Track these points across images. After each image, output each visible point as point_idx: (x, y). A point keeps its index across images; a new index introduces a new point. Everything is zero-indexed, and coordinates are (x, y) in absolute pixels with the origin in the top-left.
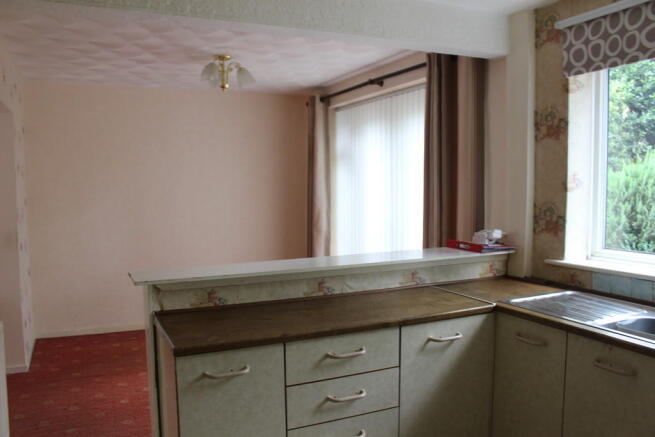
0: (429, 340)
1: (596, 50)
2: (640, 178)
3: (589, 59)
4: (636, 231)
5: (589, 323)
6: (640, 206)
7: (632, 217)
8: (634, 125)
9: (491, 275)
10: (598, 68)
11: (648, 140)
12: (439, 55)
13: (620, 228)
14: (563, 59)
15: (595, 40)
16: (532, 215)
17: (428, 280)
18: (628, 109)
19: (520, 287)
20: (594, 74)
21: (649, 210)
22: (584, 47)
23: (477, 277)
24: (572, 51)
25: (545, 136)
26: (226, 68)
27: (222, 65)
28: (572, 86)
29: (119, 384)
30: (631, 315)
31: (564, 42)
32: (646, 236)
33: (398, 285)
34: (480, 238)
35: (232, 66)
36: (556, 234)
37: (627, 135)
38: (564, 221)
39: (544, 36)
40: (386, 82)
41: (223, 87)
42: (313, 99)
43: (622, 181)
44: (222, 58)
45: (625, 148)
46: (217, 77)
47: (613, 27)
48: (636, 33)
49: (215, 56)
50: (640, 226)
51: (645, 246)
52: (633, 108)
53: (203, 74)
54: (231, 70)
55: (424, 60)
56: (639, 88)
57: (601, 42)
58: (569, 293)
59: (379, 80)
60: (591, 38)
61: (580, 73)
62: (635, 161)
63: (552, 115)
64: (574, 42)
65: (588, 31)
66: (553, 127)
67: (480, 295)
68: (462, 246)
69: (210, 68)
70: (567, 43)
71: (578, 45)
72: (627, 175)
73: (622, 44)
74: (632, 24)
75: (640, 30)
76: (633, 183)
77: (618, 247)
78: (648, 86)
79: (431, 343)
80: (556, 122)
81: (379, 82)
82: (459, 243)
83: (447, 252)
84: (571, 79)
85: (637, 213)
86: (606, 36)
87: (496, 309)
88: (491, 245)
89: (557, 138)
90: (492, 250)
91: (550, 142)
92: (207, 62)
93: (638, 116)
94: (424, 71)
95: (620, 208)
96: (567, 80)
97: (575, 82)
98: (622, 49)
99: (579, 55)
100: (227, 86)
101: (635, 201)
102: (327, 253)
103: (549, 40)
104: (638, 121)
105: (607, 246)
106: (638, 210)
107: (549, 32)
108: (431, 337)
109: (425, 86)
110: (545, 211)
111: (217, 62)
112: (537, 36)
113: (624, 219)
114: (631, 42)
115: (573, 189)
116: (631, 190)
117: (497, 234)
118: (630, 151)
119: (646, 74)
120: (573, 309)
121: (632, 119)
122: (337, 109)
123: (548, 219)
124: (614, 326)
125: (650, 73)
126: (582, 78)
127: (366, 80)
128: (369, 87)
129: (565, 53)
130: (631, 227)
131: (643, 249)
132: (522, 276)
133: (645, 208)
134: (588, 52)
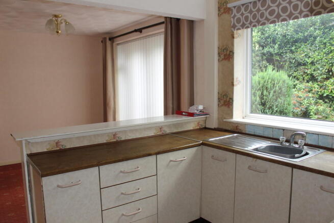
0: (171, 161)
1: (247, 18)
2: (265, 79)
3: (243, 23)
4: (263, 104)
5: (246, 149)
6: (265, 93)
7: (262, 97)
8: (261, 53)
9: (198, 127)
10: (248, 27)
11: (267, 61)
12: (171, 18)
13: (256, 103)
14: (231, 22)
15: (246, 14)
16: (217, 97)
17: (168, 131)
18: (258, 46)
19: (213, 133)
20: (245, 30)
21: (269, 94)
22: (241, 17)
23: (192, 128)
24: (236, 18)
25: (223, 59)
26: (59, 22)
27: (57, 21)
28: (235, 36)
29: (5, 194)
30: (264, 144)
31: (232, 13)
32: (268, 106)
33: (153, 134)
34: (192, 110)
35: (63, 21)
36: (229, 107)
37: (258, 58)
38: (233, 101)
39: (222, 10)
40: (143, 31)
41: (58, 32)
42: (105, 39)
43: (257, 80)
44: (56, 16)
45: (257, 64)
46: (54, 27)
47: (254, 8)
48: (264, 11)
49: (53, 15)
50: (265, 102)
51: (268, 111)
52: (260, 46)
53: (46, 25)
54: (62, 23)
55: (163, 20)
56: (263, 36)
57: (249, 15)
58: (235, 135)
59: (140, 29)
60: (244, 12)
61: (239, 29)
62: (262, 71)
63: (226, 49)
64: (236, 14)
65: (243, 9)
66: (227, 55)
67: (194, 138)
68: (184, 114)
69: (50, 22)
70: (233, 14)
71: (238, 15)
72: (259, 78)
73: (258, 16)
74: (262, 7)
75: (266, 10)
76: (262, 82)
77: (256, 113)
78: (267, 35)
79: (172, 162)
80: (228, 52)
81: (140, 30)
82: (182, 112)
83: (177, 117)
84: (235, 32)
85: (264, 96)
86: (251, 12)
87: (203, 144)
88: (198, 112)
89: (229, 60)
90: (199, 115)
91: (226, 62)
92: (49, 19)
93: (263, 49)
94: (163, 26)
95: (256, 93)
96: (233, 32)
97: (237, 33)
98: (258, 18)
99: (239, 20)
100: (60, 32)
101: (263, 90)
102: (114, 119)
103: (225, 12)
104: (263, 51)
105: (252, 112)
106: (264, 94)
107: (224, 9)
108: (172, 159)
109: (164, 33)
110: (224, 96)
111: (54, 19)
112: (219, 10)
113: (258, 99)
114: (262, 15)
115: (236, 85)
116: (261, 85)
117: (201, 107)
118: (259, 66)
119: (266, 29)
120: (238, 143)
121: (260, 50)
122: (118, 44)
123: (225, 99)
124: (256, 150)
125: (267, 29)
126: (239, 31)
127: (133, 30)
128: (135, 33)
129: (232, 19)
130: (262, 102)
131: (266, 113)
132: (213, 127)
133: (267, 94)
134: (243, 19)
